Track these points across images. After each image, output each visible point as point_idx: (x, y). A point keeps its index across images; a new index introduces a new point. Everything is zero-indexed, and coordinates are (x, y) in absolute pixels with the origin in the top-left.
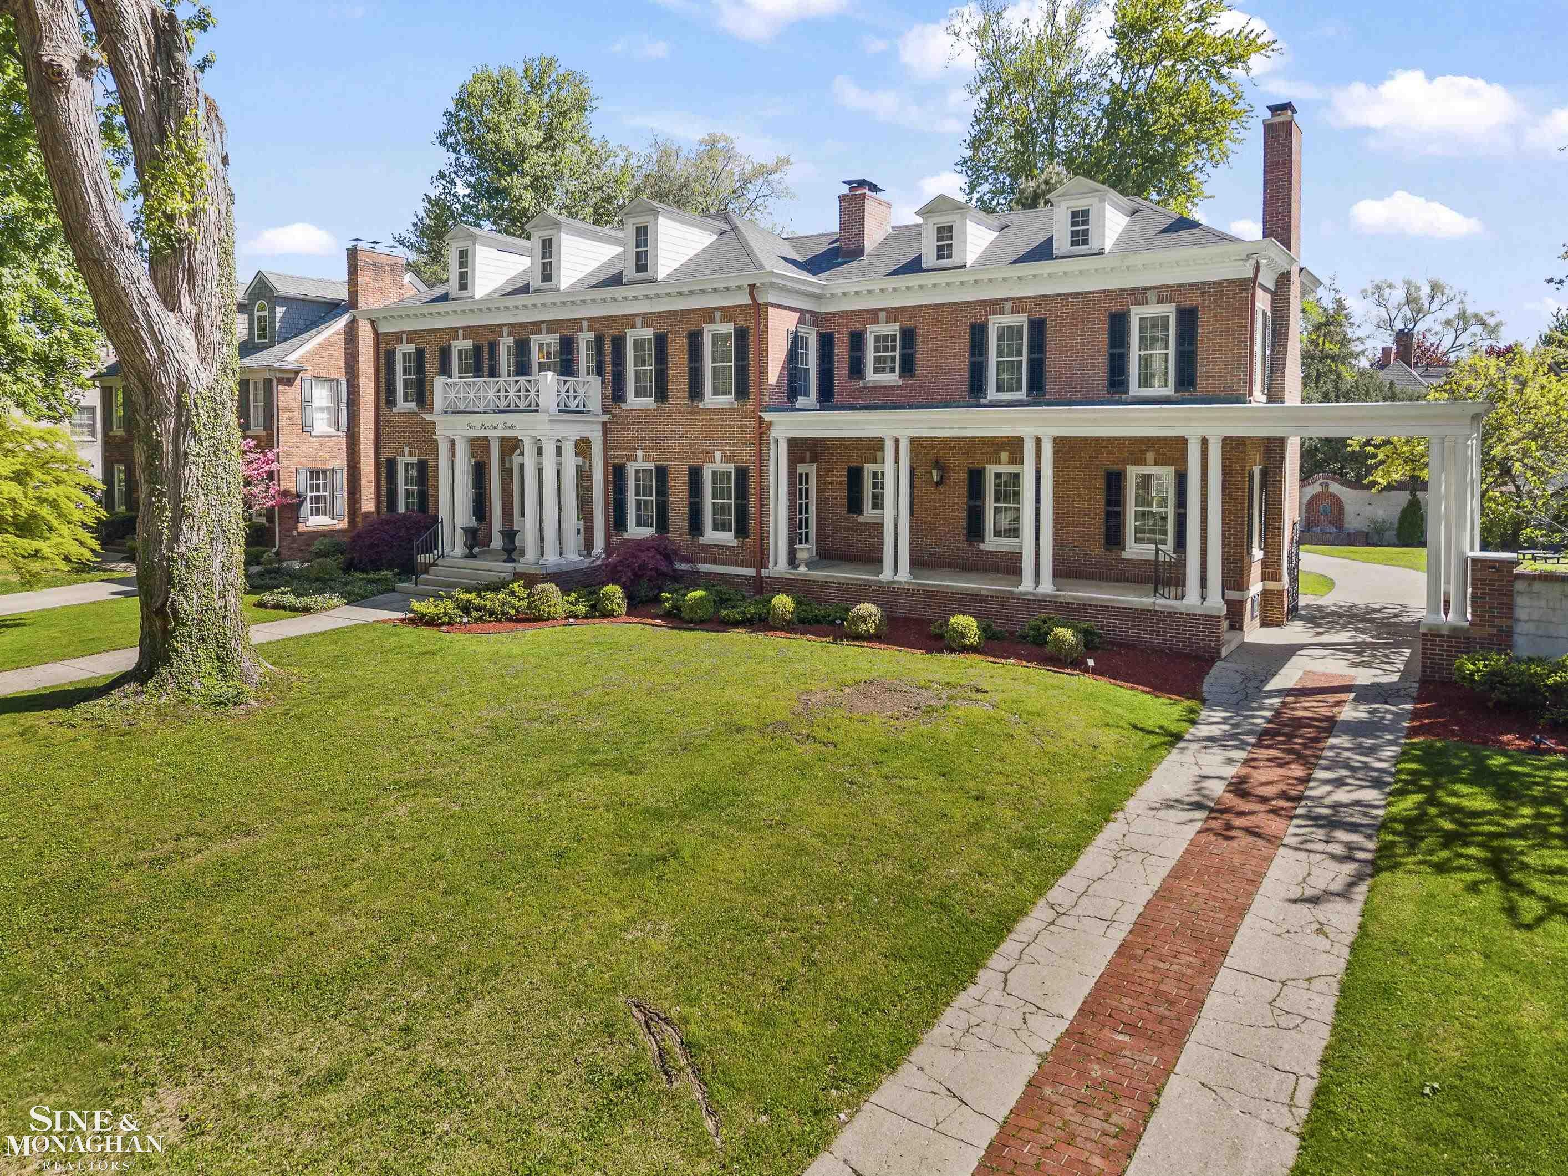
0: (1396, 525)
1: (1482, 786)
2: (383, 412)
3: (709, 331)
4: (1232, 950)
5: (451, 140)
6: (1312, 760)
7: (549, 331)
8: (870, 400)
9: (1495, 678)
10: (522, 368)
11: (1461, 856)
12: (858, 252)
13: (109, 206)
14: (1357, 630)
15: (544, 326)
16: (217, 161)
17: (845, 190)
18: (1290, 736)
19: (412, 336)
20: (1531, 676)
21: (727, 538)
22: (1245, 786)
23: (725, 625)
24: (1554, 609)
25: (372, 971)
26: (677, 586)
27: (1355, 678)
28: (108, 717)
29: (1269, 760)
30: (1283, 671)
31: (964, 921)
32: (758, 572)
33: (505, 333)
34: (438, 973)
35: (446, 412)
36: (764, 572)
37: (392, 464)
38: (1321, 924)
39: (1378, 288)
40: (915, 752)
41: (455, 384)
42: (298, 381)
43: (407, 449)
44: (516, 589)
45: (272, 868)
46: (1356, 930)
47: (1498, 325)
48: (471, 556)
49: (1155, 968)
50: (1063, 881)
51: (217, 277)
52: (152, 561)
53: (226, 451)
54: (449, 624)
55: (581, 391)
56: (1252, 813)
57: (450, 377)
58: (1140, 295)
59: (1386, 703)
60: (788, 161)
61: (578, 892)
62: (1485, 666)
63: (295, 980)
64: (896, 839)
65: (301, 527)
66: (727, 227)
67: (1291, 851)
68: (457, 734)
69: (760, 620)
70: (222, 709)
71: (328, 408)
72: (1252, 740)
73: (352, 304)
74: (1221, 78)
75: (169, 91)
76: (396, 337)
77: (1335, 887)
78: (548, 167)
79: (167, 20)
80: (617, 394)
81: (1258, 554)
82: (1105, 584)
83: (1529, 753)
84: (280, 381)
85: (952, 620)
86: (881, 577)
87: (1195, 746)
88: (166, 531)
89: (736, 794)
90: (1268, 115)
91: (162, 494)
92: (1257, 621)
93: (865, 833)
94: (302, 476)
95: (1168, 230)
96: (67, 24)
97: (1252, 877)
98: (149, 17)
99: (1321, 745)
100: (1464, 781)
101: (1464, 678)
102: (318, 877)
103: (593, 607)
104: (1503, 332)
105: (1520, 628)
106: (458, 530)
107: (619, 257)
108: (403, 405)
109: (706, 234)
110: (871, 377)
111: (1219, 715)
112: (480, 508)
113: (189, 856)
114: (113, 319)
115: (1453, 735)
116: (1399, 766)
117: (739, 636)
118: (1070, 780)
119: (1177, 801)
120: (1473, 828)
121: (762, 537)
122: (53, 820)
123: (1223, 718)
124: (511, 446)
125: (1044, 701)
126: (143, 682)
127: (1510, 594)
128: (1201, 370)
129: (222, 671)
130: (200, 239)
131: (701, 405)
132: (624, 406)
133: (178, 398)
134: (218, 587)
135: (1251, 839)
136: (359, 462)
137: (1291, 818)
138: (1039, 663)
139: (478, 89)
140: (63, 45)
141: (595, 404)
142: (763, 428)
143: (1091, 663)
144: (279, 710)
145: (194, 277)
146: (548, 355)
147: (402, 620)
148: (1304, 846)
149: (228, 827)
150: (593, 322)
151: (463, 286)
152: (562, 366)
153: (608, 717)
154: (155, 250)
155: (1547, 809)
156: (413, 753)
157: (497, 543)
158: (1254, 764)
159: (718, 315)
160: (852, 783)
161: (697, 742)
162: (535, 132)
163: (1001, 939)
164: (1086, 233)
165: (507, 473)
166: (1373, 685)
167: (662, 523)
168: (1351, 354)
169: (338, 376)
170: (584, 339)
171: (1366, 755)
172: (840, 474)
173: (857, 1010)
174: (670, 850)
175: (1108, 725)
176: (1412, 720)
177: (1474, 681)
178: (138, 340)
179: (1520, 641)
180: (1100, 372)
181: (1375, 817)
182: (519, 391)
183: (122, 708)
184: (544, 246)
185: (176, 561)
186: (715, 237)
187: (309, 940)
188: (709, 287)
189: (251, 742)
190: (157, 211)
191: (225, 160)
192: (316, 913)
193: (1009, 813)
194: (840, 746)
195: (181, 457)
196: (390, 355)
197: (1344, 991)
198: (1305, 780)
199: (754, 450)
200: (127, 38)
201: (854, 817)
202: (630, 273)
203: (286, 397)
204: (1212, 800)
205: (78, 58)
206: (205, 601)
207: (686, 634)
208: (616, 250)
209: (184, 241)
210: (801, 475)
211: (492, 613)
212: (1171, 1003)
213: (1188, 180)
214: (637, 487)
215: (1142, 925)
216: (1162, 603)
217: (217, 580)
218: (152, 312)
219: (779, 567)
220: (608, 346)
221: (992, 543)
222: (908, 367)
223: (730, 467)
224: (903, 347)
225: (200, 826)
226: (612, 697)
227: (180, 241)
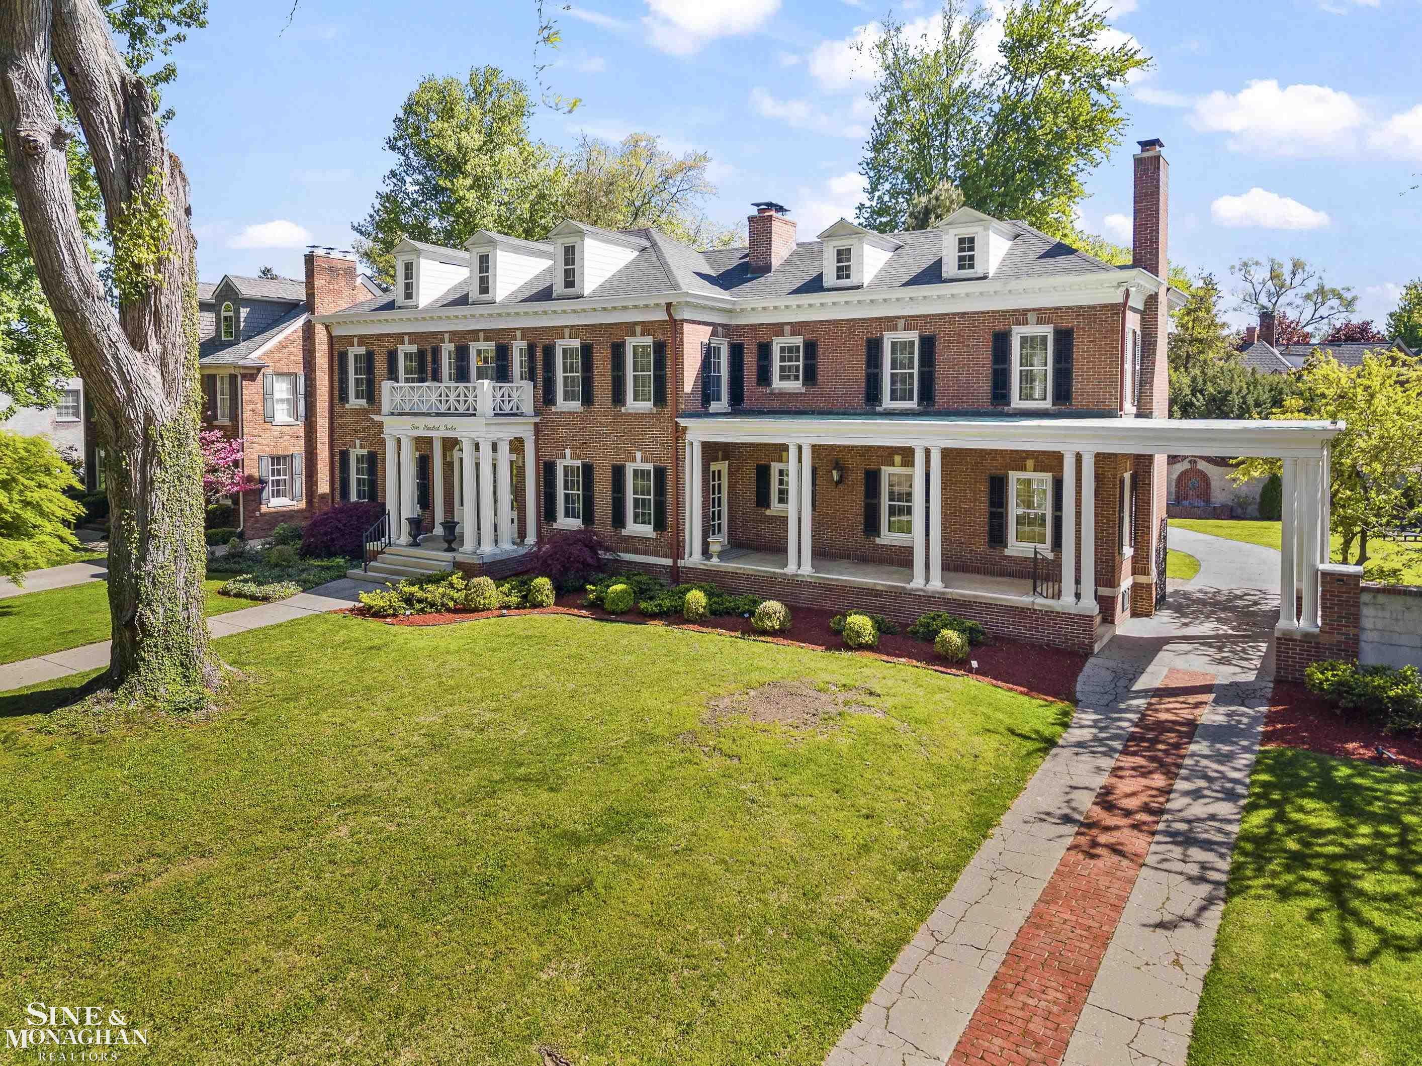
0: (1258, 500)
1: (1327, 801)
2: (337, 408)
3: (631, 343)
4: (1095, 985)
5: (400, 143)
6: (1173, 769)
7: (486, 339)
8: (776, 405)
9: (1342, 687)
10: (462, 375)
11: (1304, 879)
12: (766, 269)
13: (82, 263)
14: (1219, 620)
15: (481, 335)
16: (181, 213)
17: (754, 211)
18: (1155, 741)
19: (363, 340)
20: (1374, 687)
21: (647, 530)
22: (1111, 798)
23: (643, 617)
24: (1397, 620)
25: (310, 1013)
26: (601, 576)
27: (1214, 676)
28: (82, 723)
29: (1133, 769)
30: (1150, 669)
31: (851, 953)
32: (675, 562)
33: (447, 340)
34: (370, 1017)
35: (393, 414)
36: (681, 563)
37: (344, 455)
38: (1177, 954)
39: (1245, 264)
40: (812, 766)
41: (401, 388)
42: (260, 376)
43: (358, 442)
44: (455, 581)
45: (224, 896)
46: (1210, 962)
47: (1354, 299)
48: (415, 544)
49: (1024, 1004)
50: (943, 904)
51: (181, 319)
52: (122, 579)
53: (189, 477)
54: (394, 615)
55: (515, 395)
56: (1117, 828)
57: (397, 381)
58: (1021, 316)
59: (1243, 705)
60: (705, 158)
61: (501, 926)
62: (1333, 675)
63: (241, 1020)
64: (792, 866)
65: (264, 509)
66: (647, 244)
67: (1153, 872)
68: (397, 743)
69: (676, 612)
70: (184, 715)
71: (288, 400)
72: (1118, 745)
73: (309, 306)
74: (1101, 89)
75: (137, 151)
76: (348, 340)
77: (1190, 912)
78: (488, 169)
79: (135, 87)
80: (547, 397)
81: (1128, 551)
82: (989, 578)
83: (1372, 764)
84: (245, 377)
85: (849, 619)
86: (786, 570)
87: (1067, 752)
88: (134, 551)
89: (646, 816)
90: (1138, 149)
91: (131, 518)
92: (1128, 612)
93: (763, 858)
94: (264, 462)
95: (1046, 255)
96: (42, 101)
97: (1116, 902)
98: (119, 85)
99: (1183, 752)
100: (1311, 796)
101: (1314, 685)
102: (265, 907)
103: (525, 597)
104: (1358, 306)
105: (1367, 636)
106: (403, 521)
107: (550, 271)
108: (355, 402)
109: (629, 251)
110: (777, 384)
111: (1089, 717)
112: (424, 498)
113: (150, 880)
114: (86, 362)
115: (1304, 743)
116: (1253, 777)
117: (657, 628)
118: (952, 793)
119: (1048, 814)
120: (1318, 849)
121: (679, 530)
122: (29, 837)
123: (1093, 721)
124: (450, 444)
125: (931, 707)
126: (114, 689)
127: (1357, 605)
128: (1076, 386)
129: (185, 677)
130: (165, 285)
131: (623, 410)
132: (554, 409)
133: (145, 430)
134: (182, 600)
135: (1116, 858)
136: (316, 449)
137: (1153, 833)
138: (927, 663)
139: (426, 97)
140: (39, 120)
141: (528, 407)
142: (679, 433)
143: (975, 664)
144: (236, 715)
145: (160, 319)
146: (486, 360)
147: (352, 610)
148: (1165, 866)
149: (186, 848)
150: (526, 332)
151: (409, 296)
152: (498, 372)
153: (533, 724)
154: (125, 296)
155: (1386, 829)
156: (356, 764)
157: (439, 530)
158: (1120, 773)
159: (638, 329)
160: (753, 801)
161: (614, 753)
162: (476, 136)
163: (885, 969)
164: (972, 258)
165: (448, 466)
166: (1232, 684)
167: (588, 518)
168: (1218, 338)
169: (296, 371)
170: (518, 346)
171: (1221, 763)
172: (750, 472)
173: (751, 1054)
174: (584, 880)
175: (989, 731)
176: (1266, 724)
177: (1323, 689)
178: (109, 380)
179: (1365, 647)
180: (985, 386)
181: (1227, 834)
182: (459, 396)
183: (95, 715)
184: (481, 262)
185: (143, 579)
186: (636, 253)
187: (255, 977)
188: (630, 304)
189: (210, 752)
190: (126, 261)
191: (188, 211)
192: (262, 947)
193: (896, 832)
194: (743, 759)
195: (147, 485)
196: (343, 356)
197: (1196, 1032)
198: (1166, 792)
199: (670, 452)
200: (98, 104)
201: (753, 840)
202: (559, 288)
203: (249, 391)
204: (1081, 813)
205: (53, 132)
206: (169, 614)
207: (609, 627)
208: (546, 263)
209: (150, 287)
210: (714, 472)
211: (432, 605)
212: (1038, 1044)
213: (1070, 182)
214: (566, 482)
215: (1013, 956)
216: (1040, 602)
217: (181, 594)
218: (121, 355)
219: (693, 558)
220: (539, 355)
221: (887, 537)
222: (810, 376)
223: (649, 467)
224: (806, 358)
225: (160, 846)
226: (538, 700)
227: (147, 287)
